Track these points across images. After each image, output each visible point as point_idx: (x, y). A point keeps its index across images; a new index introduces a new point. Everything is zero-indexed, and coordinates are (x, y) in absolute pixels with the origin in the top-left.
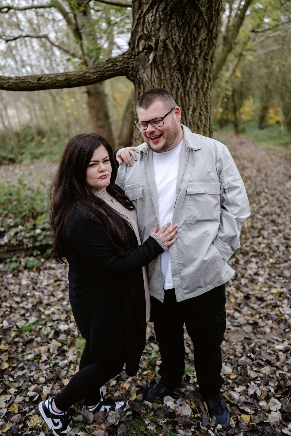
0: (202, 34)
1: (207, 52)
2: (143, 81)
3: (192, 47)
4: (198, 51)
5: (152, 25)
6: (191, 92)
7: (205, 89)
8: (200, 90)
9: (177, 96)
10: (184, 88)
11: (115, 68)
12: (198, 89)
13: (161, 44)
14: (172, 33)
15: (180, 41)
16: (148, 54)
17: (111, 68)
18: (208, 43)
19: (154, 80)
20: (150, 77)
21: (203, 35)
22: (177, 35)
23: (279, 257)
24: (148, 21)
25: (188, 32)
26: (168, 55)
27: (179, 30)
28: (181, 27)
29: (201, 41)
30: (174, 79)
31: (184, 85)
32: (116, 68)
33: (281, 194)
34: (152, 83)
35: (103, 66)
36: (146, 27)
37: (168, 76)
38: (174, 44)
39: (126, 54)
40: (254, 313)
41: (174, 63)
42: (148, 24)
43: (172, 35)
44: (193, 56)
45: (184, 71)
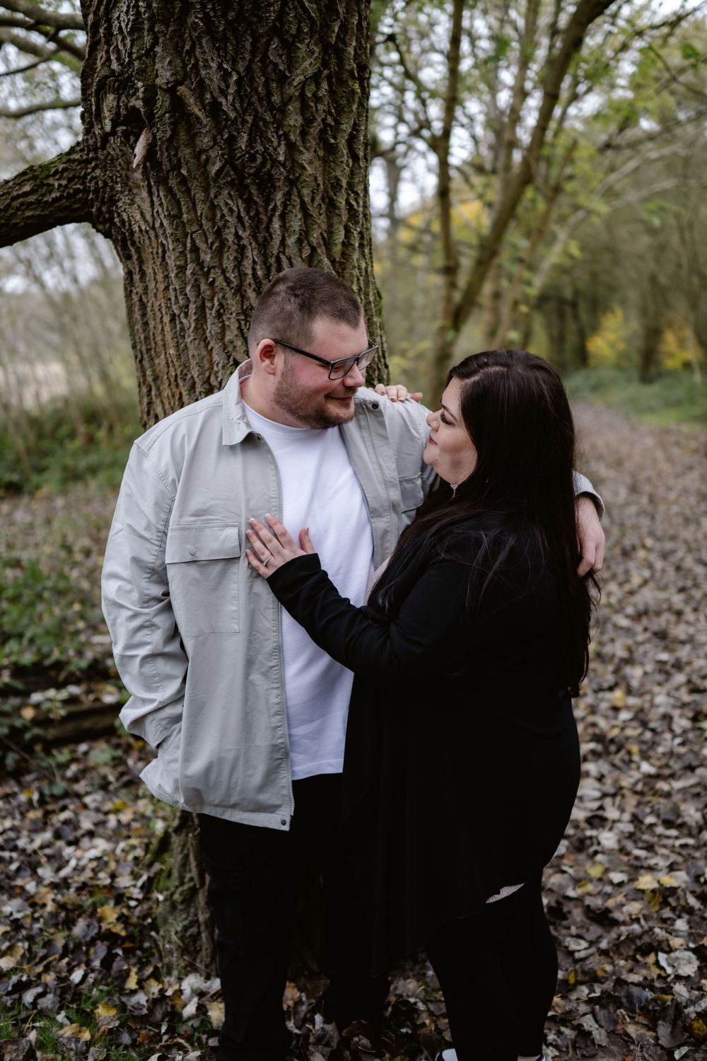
0: (304, 59)
1: (330, 120)
2: (132, 233)
3: (272, 107)
4: (294, 120)
5: (133, 42)
6: (289, 259)
7: (337, 249)
8: (321, 251)
9: (242, 275)
10: (264, 246)
11: (44, 195)
12: (313, 249)
13: (163, 101)
14: (197, 61)
15: (228, 86)
16: (132, 139)
17: (32, 198)
18: (331, 92)
19: (162, 224)
20: (148, 217)
21: (308, 65)
22: (214, 65)
23: (671, 754)
24: (120, 28)
25: (253, 53)
26: (193, 137)
27: (218, 49)
28: (225, 40)
29: (303, 85)
30: (223, 216)
31: (260, 237)
32: (49, 198)
33: (690, 550)
34: (157, 236)
35: (9, 193)
36: (118, 52)
37: (201, 208)
38: (208, 96)
39: (78, 148)
40: (572, 980)
41: (214, 164)
42: (120, 38)
43: (196, 66)
44: (279, 137)
45: (254, 190)
